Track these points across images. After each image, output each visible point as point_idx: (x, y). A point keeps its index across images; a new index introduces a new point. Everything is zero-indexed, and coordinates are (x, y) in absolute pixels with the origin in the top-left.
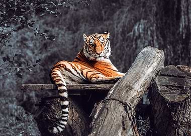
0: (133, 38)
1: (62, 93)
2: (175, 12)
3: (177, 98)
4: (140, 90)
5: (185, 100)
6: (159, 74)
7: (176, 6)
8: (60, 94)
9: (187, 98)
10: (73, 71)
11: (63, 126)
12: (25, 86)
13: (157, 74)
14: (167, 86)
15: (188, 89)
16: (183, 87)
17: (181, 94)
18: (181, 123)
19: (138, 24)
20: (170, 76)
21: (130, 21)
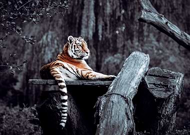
0: (42, 46)
1: (62, 88)
2: (77, 26)
3: (163, 95)
4: (135, 87)
5: (169, 97)
6: (148, 74)
7: (78, 21)
8: (61, 90)
9: (171, 95)
10: (70, 69)
11: (65, 118)
12: (32, 81)
13: (146, 74)
14: (154, 84)
15: (172, 87)
16: (168, 86)
17: (166, 91)
18: (163, 115)
19: (46, 34)
20: (157, 76)
21: (39, 32)
